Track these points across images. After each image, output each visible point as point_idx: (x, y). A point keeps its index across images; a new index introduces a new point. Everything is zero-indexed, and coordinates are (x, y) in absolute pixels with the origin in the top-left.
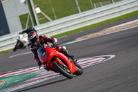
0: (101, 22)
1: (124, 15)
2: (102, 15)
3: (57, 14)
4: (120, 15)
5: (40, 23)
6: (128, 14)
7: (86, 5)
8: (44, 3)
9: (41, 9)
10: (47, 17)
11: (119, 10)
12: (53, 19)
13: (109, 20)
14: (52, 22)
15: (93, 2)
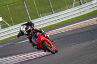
0: (45, 27)
1: (61, 22)
2: (46, 22)
3: (14, 21)
4: (58, 22)
5: (2, 28)
6: (64, 21)
7: (35, 15)
8: (5, 14)
9: (2, 18)
10: (7, 23)
11: (58, 19)
12: (12, 25)
13: (51, 25)
14: (11, 27)
15: (40, 13)
